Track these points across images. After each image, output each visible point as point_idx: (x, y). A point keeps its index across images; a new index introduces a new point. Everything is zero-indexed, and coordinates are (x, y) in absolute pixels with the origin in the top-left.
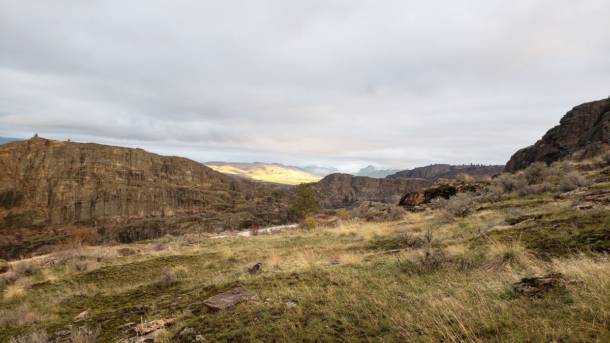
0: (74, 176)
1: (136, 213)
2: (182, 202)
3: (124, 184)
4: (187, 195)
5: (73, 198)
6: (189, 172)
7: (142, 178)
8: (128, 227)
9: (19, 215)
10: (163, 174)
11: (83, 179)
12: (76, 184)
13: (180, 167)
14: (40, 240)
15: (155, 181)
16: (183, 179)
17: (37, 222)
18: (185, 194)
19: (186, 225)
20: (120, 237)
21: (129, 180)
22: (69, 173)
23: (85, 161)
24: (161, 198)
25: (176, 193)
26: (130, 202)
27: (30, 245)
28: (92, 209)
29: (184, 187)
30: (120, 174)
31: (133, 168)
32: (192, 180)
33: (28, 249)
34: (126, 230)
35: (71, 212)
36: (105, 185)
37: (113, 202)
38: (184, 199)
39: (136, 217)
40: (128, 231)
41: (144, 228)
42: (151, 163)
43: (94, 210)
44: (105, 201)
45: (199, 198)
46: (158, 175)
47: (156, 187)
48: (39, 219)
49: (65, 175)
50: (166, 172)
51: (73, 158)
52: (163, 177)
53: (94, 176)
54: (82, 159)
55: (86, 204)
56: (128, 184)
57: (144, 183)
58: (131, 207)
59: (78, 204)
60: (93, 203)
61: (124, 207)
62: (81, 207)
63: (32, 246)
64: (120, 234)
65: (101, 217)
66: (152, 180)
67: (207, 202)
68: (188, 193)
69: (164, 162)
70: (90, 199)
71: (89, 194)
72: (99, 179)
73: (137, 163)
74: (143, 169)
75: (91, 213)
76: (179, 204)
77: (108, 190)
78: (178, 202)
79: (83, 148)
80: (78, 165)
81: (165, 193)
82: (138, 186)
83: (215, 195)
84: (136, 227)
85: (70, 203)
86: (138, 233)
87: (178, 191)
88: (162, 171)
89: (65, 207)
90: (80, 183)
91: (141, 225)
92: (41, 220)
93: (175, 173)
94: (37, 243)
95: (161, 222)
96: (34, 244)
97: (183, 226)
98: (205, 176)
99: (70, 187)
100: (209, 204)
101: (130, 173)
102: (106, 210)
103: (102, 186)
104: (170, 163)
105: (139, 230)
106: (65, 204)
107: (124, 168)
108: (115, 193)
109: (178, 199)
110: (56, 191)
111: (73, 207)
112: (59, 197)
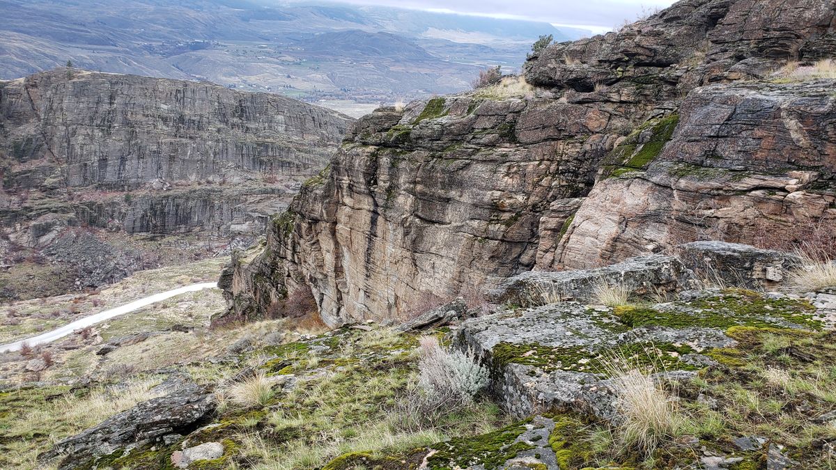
0: (99, 123)
1: (183, 177)
2: (261, 163)
3: (169, 135)
4: (270, 153)
5: (95, 152)
6: (280, 118)
7: (198, 127)
8: (165, 197)
9: (30, 171)
10: (235, 120)
11: (110, 127)
12: (100, 134)
13: (267, 110)
14: (45, 206)
15: (219, 131)
16: (270, 127)
17: (49, 181)
18: (267, 152)
19: (258, 199)
20: (151, 209)
21: (178, 129)
22: (92, 119)
23: (116, 102)
24: (225, 155)
25: (251, 149)
26: (174, 161)
27: (31, 211)
28: (122, 168)
29: (268, 140)
30: (165, 120)
31: (187, 112)
32: (286, 130)
33: (28, 217)
34: (162, 200)
35: (93, 171)
36: (140, 136)
37: (150, 160)
38: (265, 159)
39: (183, 182)
40: (164, 202)
41: (188, 199)
42: (216, 104)
43: (124, 169)
44: (139, 158)
45: (291, 158)
46: (227, 123)
47: (218, 141)
48: (54, 178)
49: (87, 122)
50: (240, 117)
51: (99, 97)
52: (233, 126)
53: (127, 123)
54: (112, 98)
55: (113, 162)
56: (176, 136)
57: (201, 133)
58: (177, 168)
59: (103, 161)
60: (123, 160)
61: (165, 167)
62: (107, 165)
63: (33, 213)
64: (152, 205)
65: (133, 180)
66: (215, 129)
67: (304, 165)
68: (272, 150)
69: (240, 101)
70: (119, 154)
71: (118, 148)
72: (134, 127)
73: (194, 104)
74: (203, 113)
75: (119, 174)
76: (254, 167)
77: (144, 144)
78: (254, 163)
79: (117, 83)
80: (106, 107)
81: (232, 149)
82: (191, 138)
83: (322, 155)
84: (176, 197)
85: (93, 159)
86: (178, 206)
87: (255, 146)
88: (234, 116)
89: (86, 165)
90: (106, 133)
91: (184, 194)
92: (55, 180)
93: (255, 119)
94: (41, 209)
95: (216, 192)
96: (37, 210)
97: (251, 199)
98: (309, 125)
99: (92, 138)
100: (308, 168)
101: (181, 119)
102: (140, 170)
103: (136, 138)
104: (249, 104)
105: (181, 201)
106: (85, 160)
107: (172, 111)
108: (154, 148)
109: (253, 159)
110: (74, 143)
111: (96, 164)
112: (78, 150)
